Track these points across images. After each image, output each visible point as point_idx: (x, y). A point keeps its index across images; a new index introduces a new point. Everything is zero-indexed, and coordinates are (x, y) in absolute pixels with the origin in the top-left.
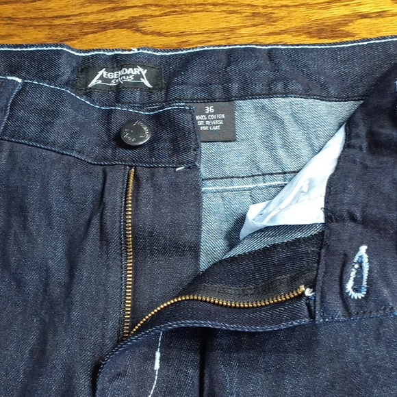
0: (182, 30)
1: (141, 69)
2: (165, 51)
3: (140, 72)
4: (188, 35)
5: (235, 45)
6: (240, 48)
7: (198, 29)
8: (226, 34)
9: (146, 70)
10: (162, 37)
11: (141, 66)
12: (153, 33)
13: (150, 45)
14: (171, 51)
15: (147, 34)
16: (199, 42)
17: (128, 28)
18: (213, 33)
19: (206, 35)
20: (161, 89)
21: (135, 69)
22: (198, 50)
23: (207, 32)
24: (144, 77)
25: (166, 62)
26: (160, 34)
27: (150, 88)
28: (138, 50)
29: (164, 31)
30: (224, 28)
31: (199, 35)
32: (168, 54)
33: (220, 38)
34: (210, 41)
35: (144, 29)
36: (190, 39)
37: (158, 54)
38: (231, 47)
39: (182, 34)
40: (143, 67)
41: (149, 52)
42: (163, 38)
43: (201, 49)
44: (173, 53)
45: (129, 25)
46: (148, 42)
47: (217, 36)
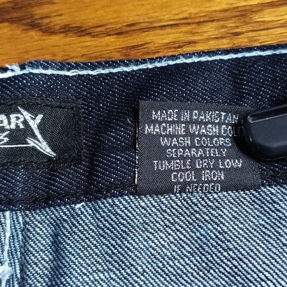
0: (131, 20)
1: (27, 115)
2: (86, 66)
3: (25, 122)
4: (143, 30)
5: (250, 49)
6: (261, 56)
7: (166, 17)
8: (230, 24)
9: (40, 117)
10: (87, 38)
11: (28, 108)
12: (66, 30)
13: (59, 58)
14: (100, 65)
15: (53, 33)
16: (168, 46)
17: (12, 21)
18: (199, 23)
19: (184, 29)
20: (77, 161)
21: (13, 116)
22: (164, 64)
23: (186, 21)
24: (37, 132)
25: (90, 91)
26: (81, 31)
27: (49, 159)
28: (22, 67)
29: (91, 23)
30: (225, 11)
31: (169, 30)
32: (94, 73)
33: (216, 33)
34: (194, 42)
35: (47, 21)
36: (148, 39)
37: (70, 73)
38: (240, 55)
39: (131, 28)
40: (32, 109)
41: (49, 72)
42: (88, 41)
43: (171, 63)
44: (106, 71)
45: (15, 15)
46: (56, 50)
47: (210, 30)
